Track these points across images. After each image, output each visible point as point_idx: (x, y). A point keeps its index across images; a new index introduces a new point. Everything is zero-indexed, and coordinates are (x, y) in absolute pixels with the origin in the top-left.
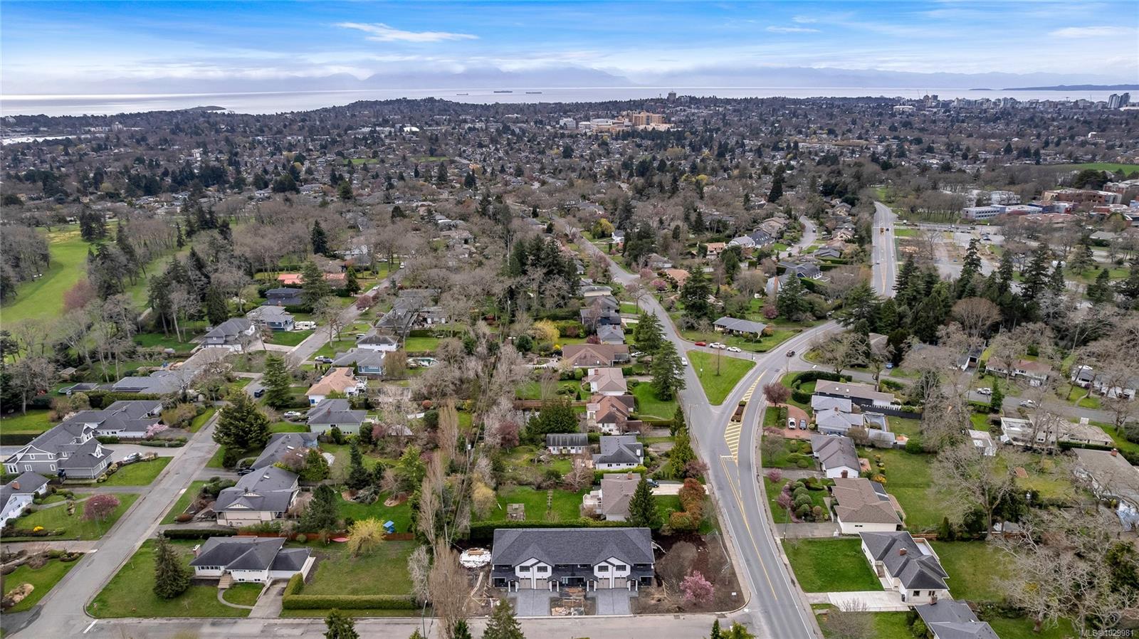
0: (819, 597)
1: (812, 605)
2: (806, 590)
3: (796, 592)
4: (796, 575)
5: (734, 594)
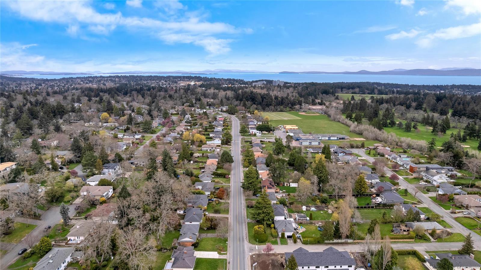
0: (222, 257)
1: (226, 254)
3: (230, 260)
5: (254, 256)
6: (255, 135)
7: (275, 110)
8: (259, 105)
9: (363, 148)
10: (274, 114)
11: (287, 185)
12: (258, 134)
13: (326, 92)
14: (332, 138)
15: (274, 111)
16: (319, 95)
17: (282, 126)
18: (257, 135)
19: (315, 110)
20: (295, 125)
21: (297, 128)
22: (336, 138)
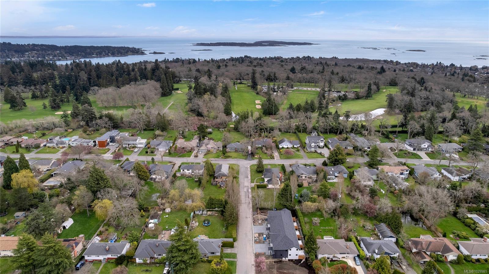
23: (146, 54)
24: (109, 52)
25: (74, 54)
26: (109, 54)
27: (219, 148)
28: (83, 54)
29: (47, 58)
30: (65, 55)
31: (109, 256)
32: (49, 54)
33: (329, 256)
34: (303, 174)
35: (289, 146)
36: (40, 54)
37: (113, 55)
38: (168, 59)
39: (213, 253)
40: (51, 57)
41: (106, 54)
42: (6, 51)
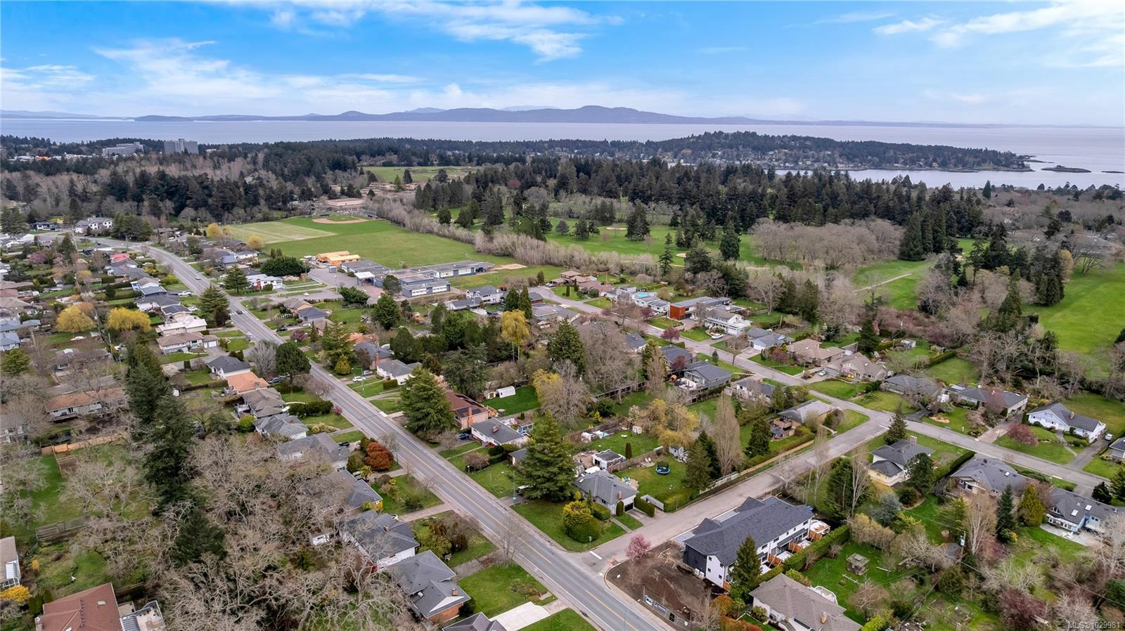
0: (555, 608)
1: (556, 599)
2: (568, 612)
3: (578, 607)
4: (587, 623)
5: (619, 576)
6: (269, 288)
7: (249, 218)
8: (203, 209)
9: (543, 285)
10: (252, 228)
11: (492, 395)
12: (276, 286)
13: (338, 165)
14: (461, 272)
15: (245, 221)
16: (325, 173)
17: (314, 257)
18: (274, 288)
19: (346, 209)
20: (347, 252)
21: (357, 256)
22: (469, 271)
23: (1031, 170)
24: (935, 160)
25: (857, 159)
26: (934, 164)
27: (870, 376)
28: (876, 159)
29: (800, 163)
30: (838, 160)
31: (492, 441)
32: (807, 157)
33: (775, 613)
34: (974, 481)
35: (1057, 427)
36: (791, 155)
37: (944, 166)
38: (1075, 187)
39: (605, 502)
40: (808, 163)
41: (926, 164)
42: (740, 147)
